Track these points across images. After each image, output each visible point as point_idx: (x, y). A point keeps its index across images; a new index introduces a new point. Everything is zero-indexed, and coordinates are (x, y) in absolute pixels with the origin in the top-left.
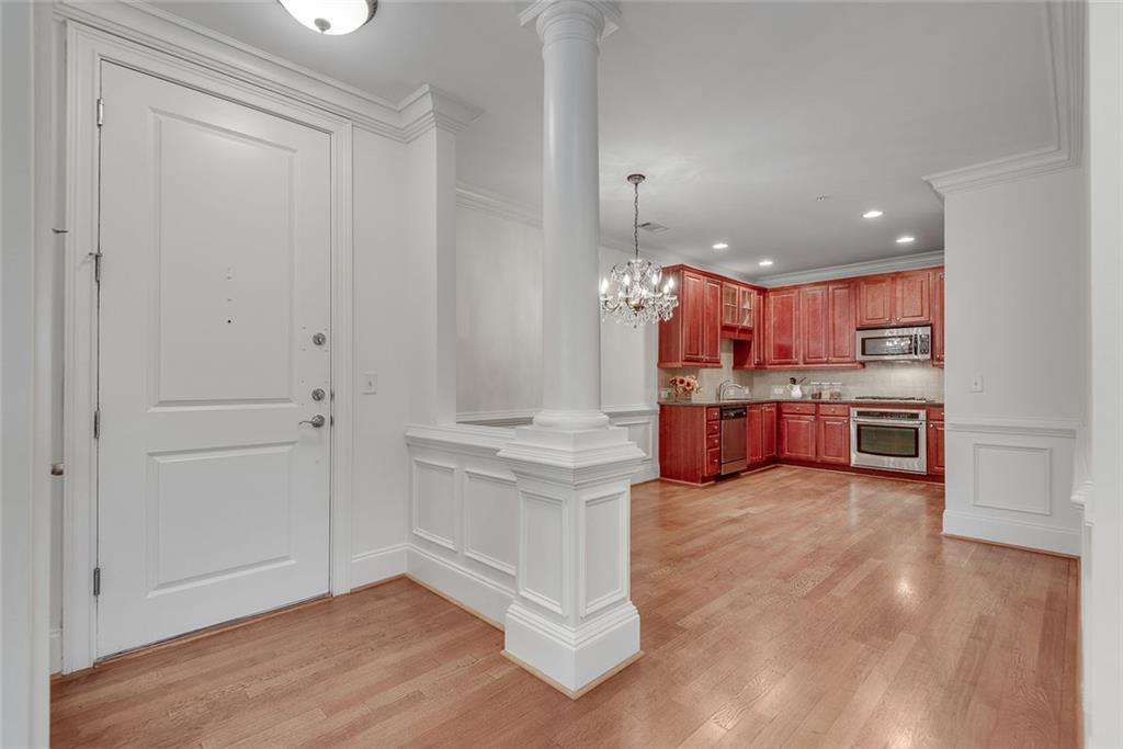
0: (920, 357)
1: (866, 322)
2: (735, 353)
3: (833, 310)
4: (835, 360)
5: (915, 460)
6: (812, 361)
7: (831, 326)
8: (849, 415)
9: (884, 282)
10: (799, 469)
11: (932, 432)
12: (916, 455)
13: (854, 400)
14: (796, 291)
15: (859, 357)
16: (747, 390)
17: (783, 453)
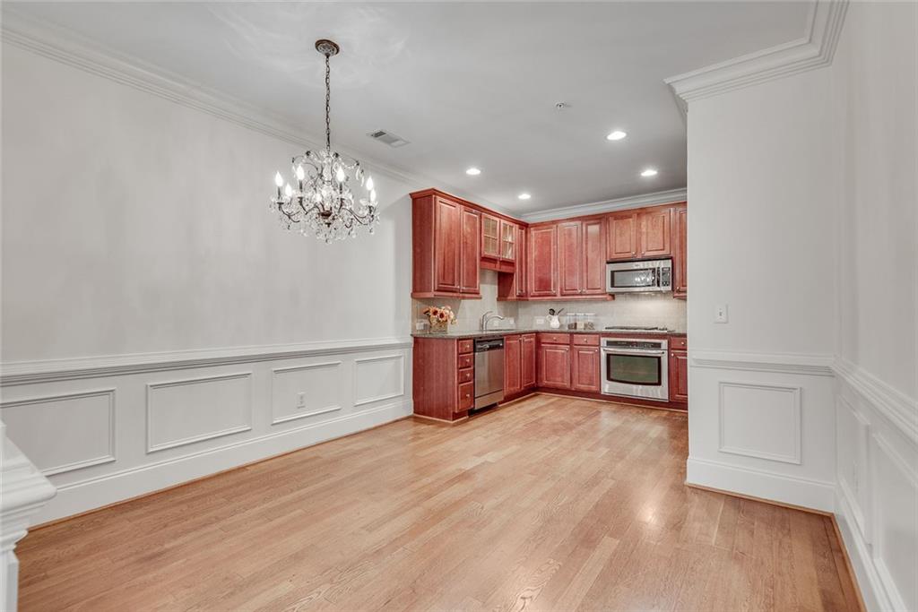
0: (662, 288)
1: (615, 256)
2: (499, 285)
3: (587, 244)
4: (588, 292)
5: (659, 388)
6: (570, 295)
7: (584, 259)
8: (599, 345)
9: (631, 217)
10: (555, 398)
11: (672, 360)
12: (659, 383)
13: (604, 330)
14: (555, 226)
15: (609, 289)
16: (512, 321)
17: (541, 381)
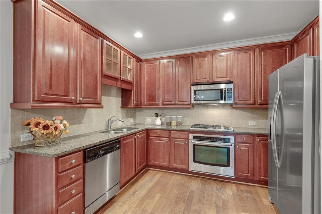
0: (227, 102)
1: (196, 81)
2: (122, 98)
4: (179, 103)
5: (228, 168)
6: (168, 105)
7: (177, 83)
8: (188, 138)
9: (206, 56)
12: (228, 165)
13: (190, 128)
14: (158, 61)
15: (193, 101)
16: (132, 120)
17: (150, 161)
